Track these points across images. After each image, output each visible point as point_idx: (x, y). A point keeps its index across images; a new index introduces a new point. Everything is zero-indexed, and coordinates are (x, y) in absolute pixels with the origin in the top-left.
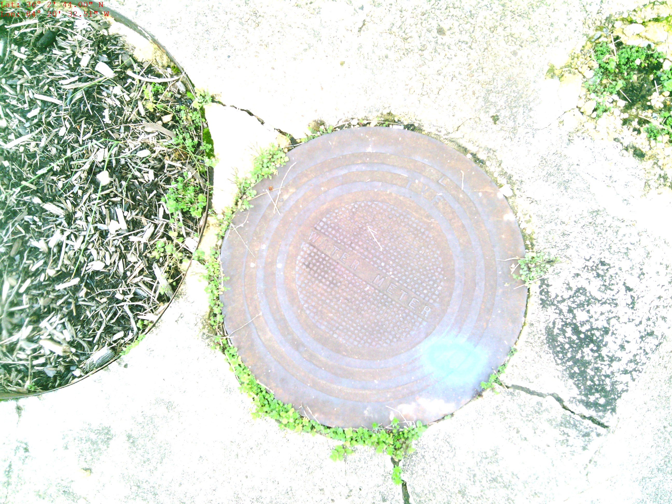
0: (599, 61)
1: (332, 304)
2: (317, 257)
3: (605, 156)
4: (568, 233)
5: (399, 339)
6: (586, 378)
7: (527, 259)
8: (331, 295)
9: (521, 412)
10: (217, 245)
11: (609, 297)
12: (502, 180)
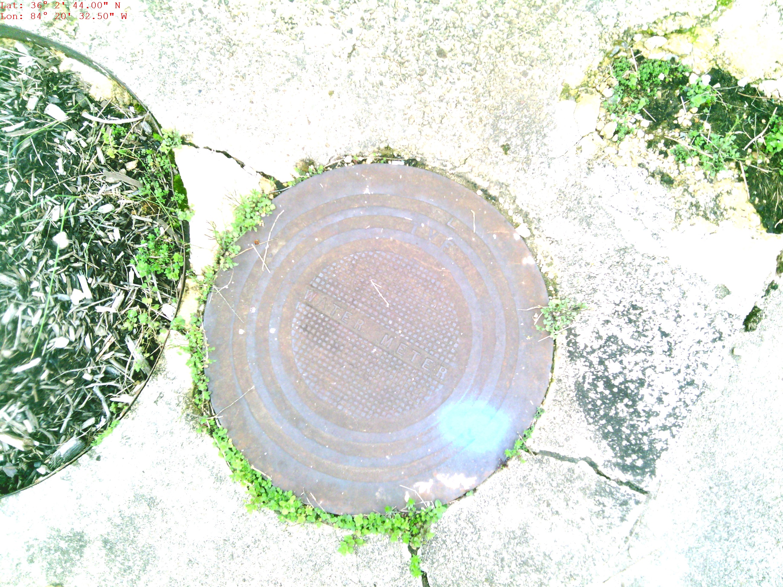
0: (619, 78)
1: (335, 371)
2: (315, 318)
3: (630, 185)
4: (594, 275)
5: (412, 407)
6: (621, 438)
7: (550, 307)
8: (333, 360)
9: (551, 482)
10: (198, 311)
11: (643, 344)
12: (518, 219)
